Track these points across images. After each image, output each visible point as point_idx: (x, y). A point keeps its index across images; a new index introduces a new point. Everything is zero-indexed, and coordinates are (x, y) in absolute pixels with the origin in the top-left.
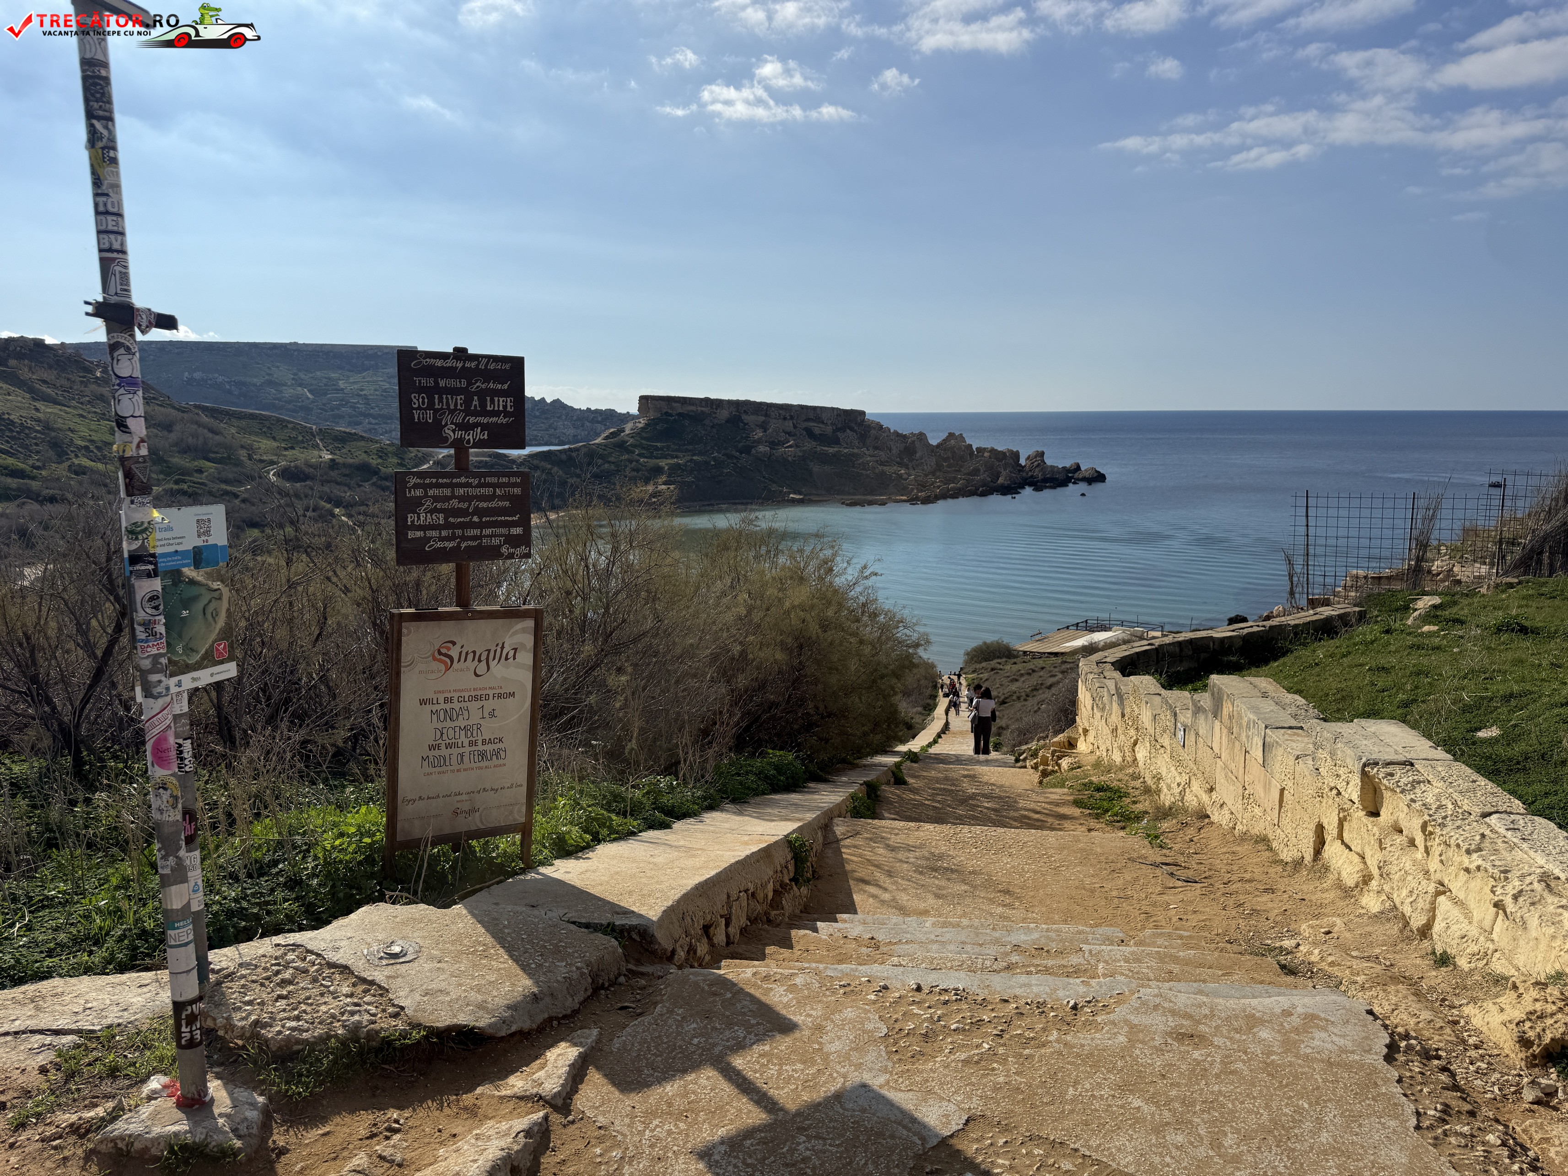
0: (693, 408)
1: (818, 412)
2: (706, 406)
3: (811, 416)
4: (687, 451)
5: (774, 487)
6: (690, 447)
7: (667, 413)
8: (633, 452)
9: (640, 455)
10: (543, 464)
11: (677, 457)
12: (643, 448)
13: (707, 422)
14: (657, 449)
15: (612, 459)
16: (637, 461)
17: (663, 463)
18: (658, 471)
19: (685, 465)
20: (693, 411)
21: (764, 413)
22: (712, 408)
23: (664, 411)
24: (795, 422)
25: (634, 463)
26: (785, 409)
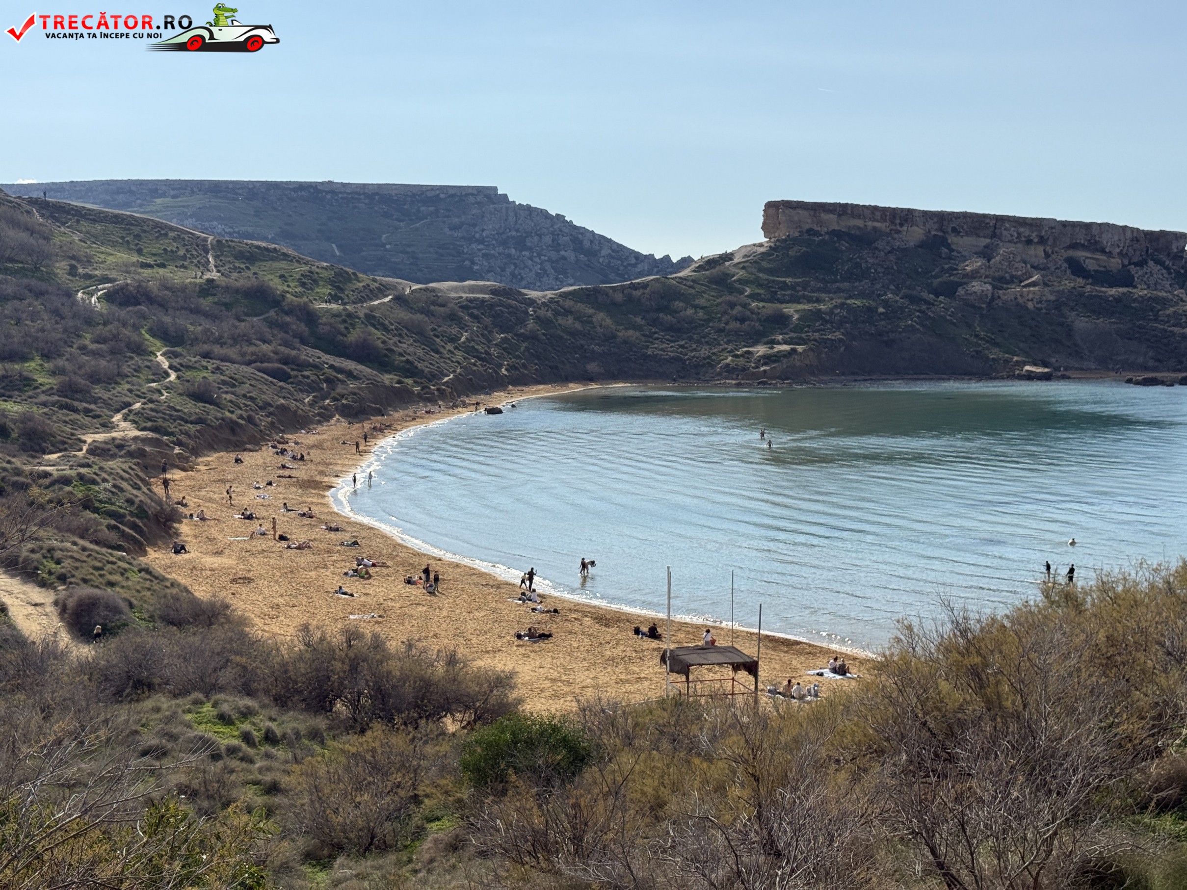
0: (859, 223)
1: (1095, 232)
2: (883, 219)
3: (1081, 238)
4: (839, 290)
5: (994, 353)
6: (846, 285)
7: (810, 231)
8: (742, 292)
9: (753, 297)
10: (580, 306)
11: (818, 301)
12: (760, 286)
13: (880, 244)
14: (785, 287)
15: (702, 302)
16: (745, 306)
17: (792, 310)
18: (781, 321)
19: (831, 312)
20: (859, 228)
21: (989, 232)
22: (893, 223)
23: (807, 227)
24: (1048, 249)
25: (739, 308)
26: (1031, 225)
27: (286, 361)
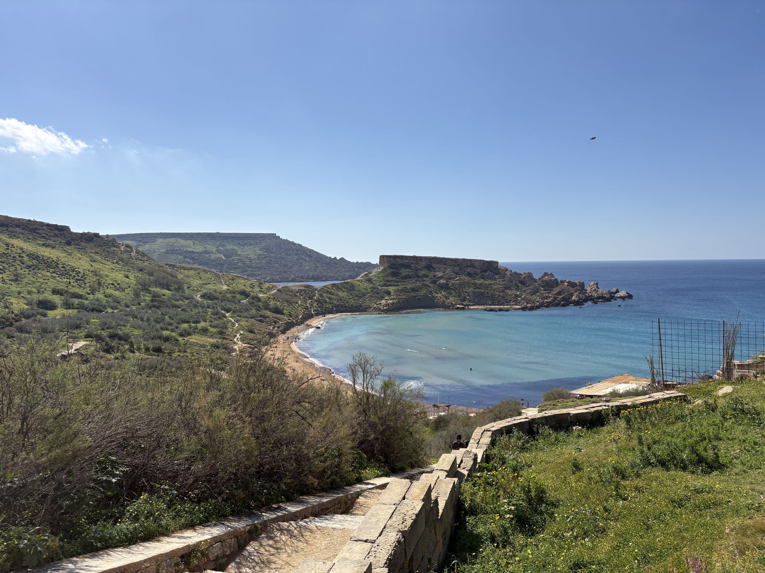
0: (407, 261)
1: (473, 262)
2: (414, 260)
3: (469, 264)
4: (403, 282)
5: (449, 301)
6: (405, 281)
7: (393, 264)
8: (376, 284)
9: (379, 285)
11: (398, 285)
12: (381, 281)
13: (414, 268)
14: (388, 281)
17: (391, 289)
18: (388, 293)
20: (407, 263)
21: (444, 263)
22: (417, 261)
23: (393, 263)
24: (460, 267)
25: (376, 289)
26: (455, 261)
27: (261, 316)
